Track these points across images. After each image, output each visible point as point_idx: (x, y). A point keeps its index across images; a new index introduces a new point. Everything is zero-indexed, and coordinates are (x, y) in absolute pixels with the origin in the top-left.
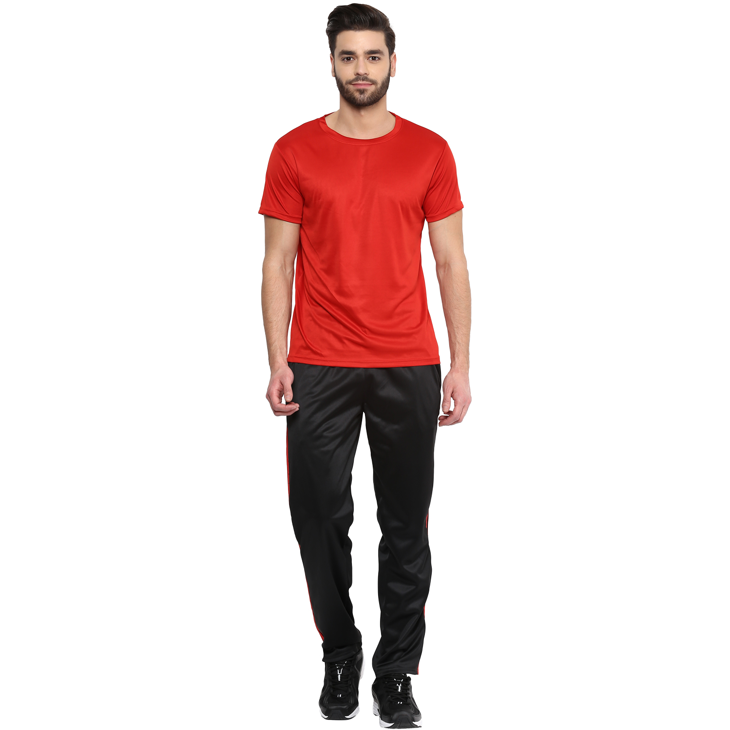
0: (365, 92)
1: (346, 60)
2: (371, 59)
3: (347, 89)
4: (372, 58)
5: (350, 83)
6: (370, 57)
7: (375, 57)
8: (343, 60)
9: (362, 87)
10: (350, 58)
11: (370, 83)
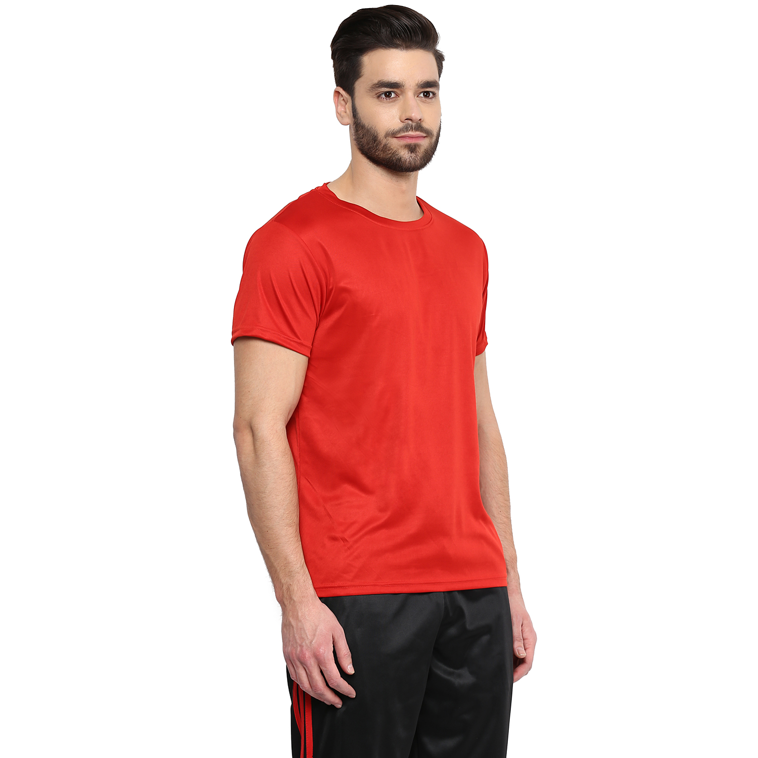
0: (418, 149)
1: (383, 96)
2: (422, 95)
3: (385, 145)
4: (424, 95)
5: (394, 135)
6: (421, 93)
7: (428, 93)
8: (379, 97)
9: (412, 142)
10: (390, 93)
11: (425, 135)
